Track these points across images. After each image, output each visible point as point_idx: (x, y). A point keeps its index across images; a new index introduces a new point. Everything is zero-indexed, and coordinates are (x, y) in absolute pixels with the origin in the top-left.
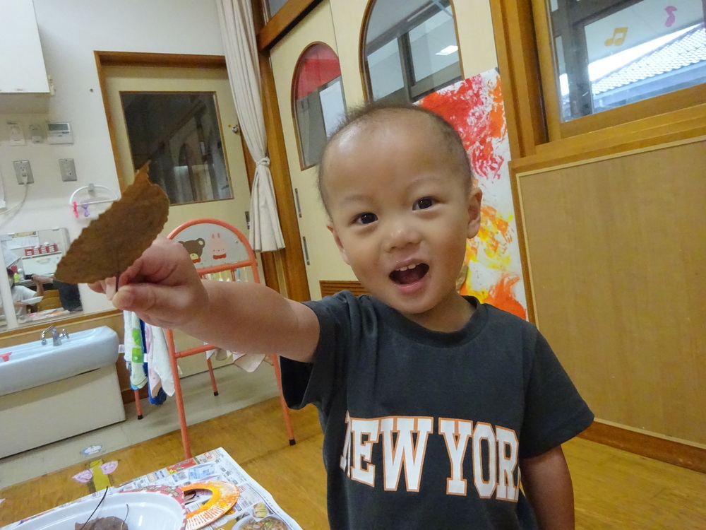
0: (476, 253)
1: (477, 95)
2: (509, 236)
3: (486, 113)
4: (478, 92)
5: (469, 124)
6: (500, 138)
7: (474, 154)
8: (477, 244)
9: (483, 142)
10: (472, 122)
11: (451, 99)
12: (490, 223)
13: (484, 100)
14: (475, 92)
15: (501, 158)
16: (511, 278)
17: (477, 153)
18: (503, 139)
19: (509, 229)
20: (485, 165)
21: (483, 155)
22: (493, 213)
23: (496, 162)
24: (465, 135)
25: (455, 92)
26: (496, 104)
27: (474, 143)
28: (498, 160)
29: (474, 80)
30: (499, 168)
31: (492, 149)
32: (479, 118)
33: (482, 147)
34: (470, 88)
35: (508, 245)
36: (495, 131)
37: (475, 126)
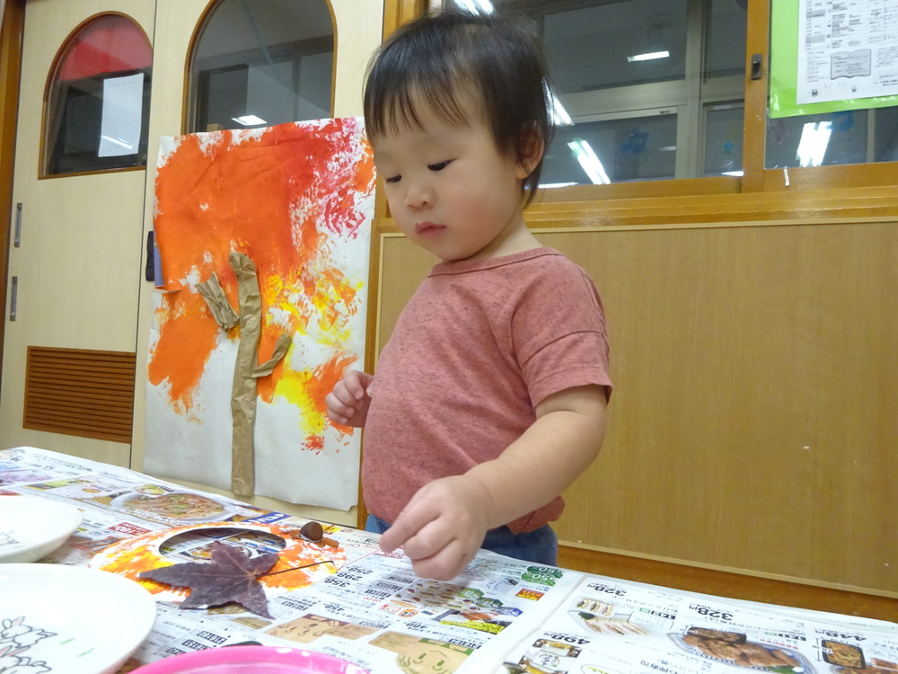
0: (307, 324)
1: (346, 139)
2: (353, 307)
3: (353, 162)
4: (348, 136)
5: (330, 170)
6: (365, 193)
7: (328, 206)
8: (309, 313)
9: (343, 193)
10: (333, 168)
11: (312, 137)
12: (332, 288)
13: (354, 148)
14: (345, 136)
15: (362, 215)
16: (346, 357)
17: (333, 205)
18: (369, 195)
19: (356, 298)
20: (340, 220)
21: (340, 208)
22: (339, 277)
23: (356, 220)
24: (321, 181)
25: (320, 129)
26: (367, 155)
27: (332, 192)
28: (358, 217)
29: (346, 122)
30: (357, 227)
31: (353, 203)
32: (344, 165)
33: (340, 199)
34: (340, 129)
35: (350, 317)
36: (360, 183)
37: (336, 173)
